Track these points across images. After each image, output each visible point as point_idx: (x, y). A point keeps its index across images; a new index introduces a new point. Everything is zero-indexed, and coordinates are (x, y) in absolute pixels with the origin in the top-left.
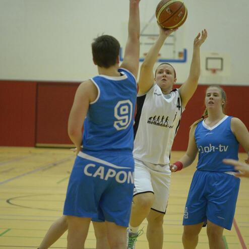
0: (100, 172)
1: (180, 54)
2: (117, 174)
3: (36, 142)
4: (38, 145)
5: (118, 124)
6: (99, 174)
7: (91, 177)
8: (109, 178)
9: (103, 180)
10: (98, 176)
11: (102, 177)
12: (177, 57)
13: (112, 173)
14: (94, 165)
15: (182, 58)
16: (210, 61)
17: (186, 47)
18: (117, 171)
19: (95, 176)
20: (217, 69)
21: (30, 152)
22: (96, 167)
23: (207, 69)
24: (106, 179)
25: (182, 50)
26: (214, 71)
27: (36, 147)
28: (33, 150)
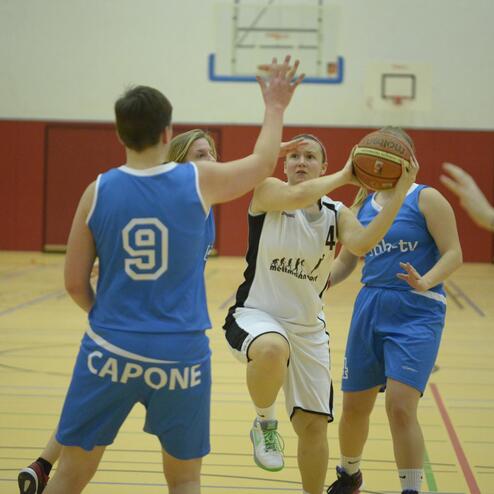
0: (110, 368)
1: (331, 67)
2: (144, 371)
3: (44, 242)
4: (49, 247)
5: (134, 268)
6: (109, 372)
7: (97, 376)
8: (130, 379)
9: (119, 383)
10: (108, 376)
11: (114, 379)
12: (324, 74)
13: (133, 371)
14: (99, 355)
15: (334, 76)
16: (389, 81)
17: (341, 53)
18: (145, 366)
19: (102, 374)
20: (405, 98)
21: (33, 262)
22: (103, 357)
23: (384, 97)
24: (124, 380)
25: (334, 60)
26: (398, 100)
27: (44, 251)
28: (38, 257)
